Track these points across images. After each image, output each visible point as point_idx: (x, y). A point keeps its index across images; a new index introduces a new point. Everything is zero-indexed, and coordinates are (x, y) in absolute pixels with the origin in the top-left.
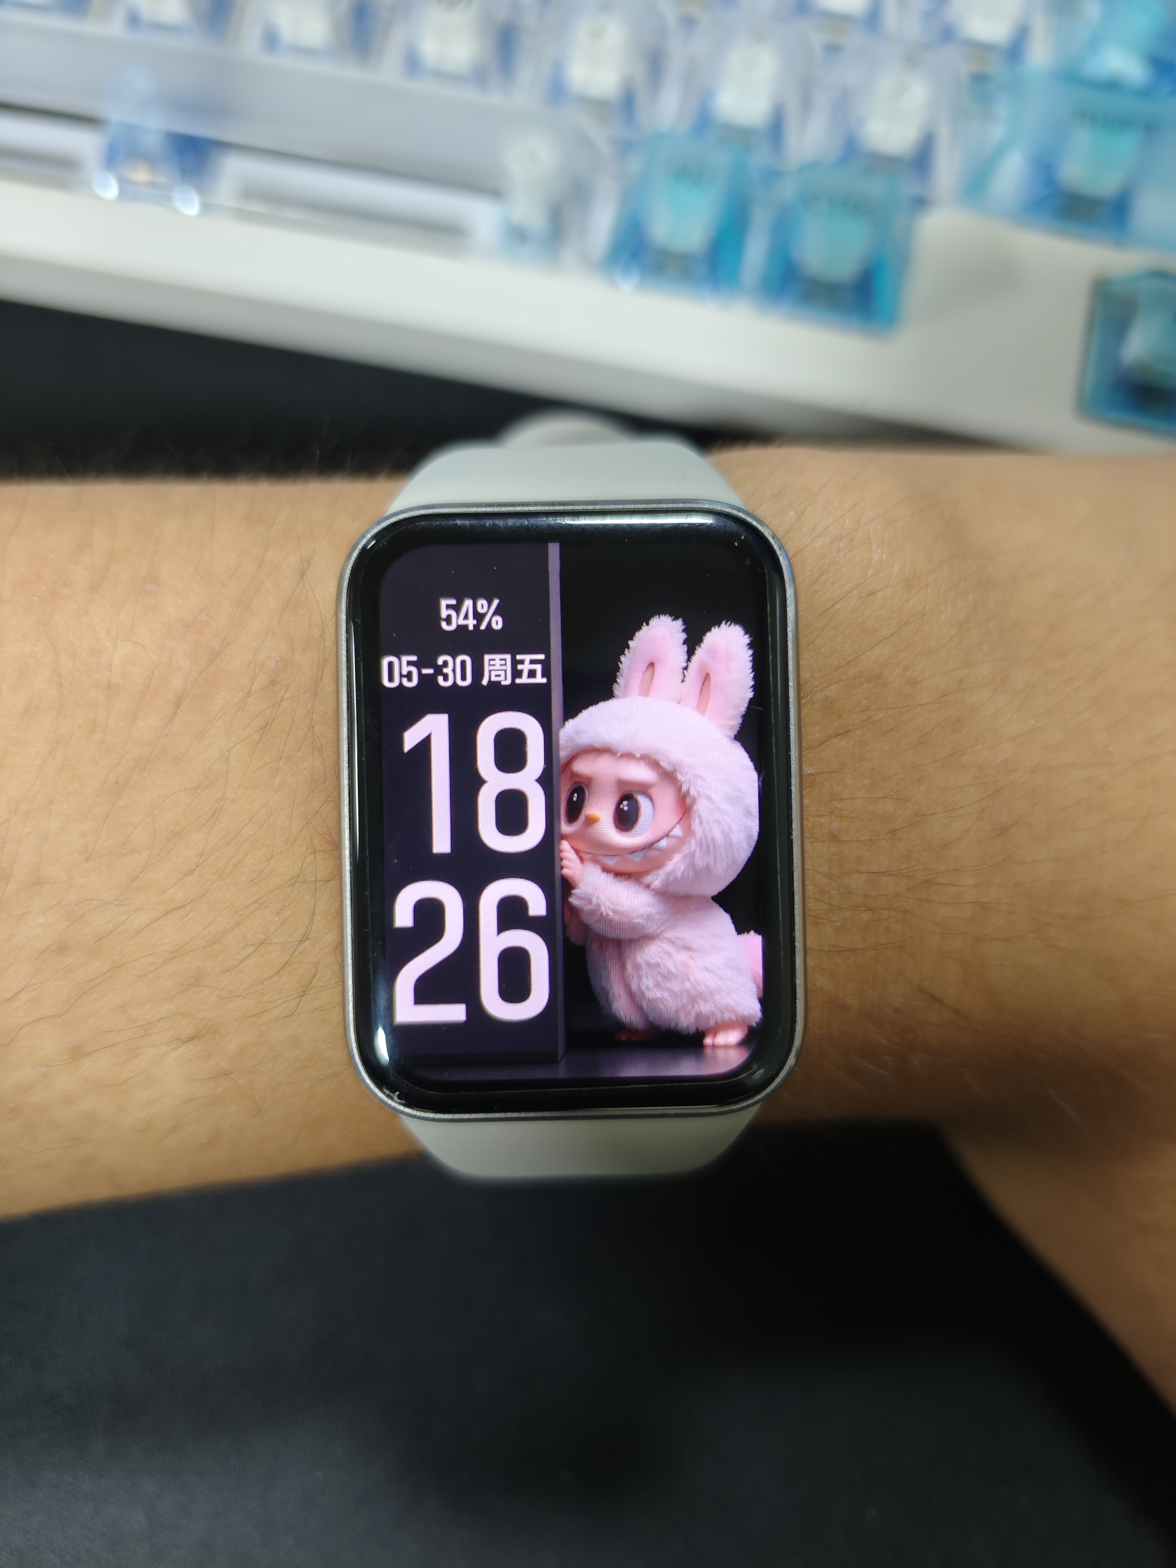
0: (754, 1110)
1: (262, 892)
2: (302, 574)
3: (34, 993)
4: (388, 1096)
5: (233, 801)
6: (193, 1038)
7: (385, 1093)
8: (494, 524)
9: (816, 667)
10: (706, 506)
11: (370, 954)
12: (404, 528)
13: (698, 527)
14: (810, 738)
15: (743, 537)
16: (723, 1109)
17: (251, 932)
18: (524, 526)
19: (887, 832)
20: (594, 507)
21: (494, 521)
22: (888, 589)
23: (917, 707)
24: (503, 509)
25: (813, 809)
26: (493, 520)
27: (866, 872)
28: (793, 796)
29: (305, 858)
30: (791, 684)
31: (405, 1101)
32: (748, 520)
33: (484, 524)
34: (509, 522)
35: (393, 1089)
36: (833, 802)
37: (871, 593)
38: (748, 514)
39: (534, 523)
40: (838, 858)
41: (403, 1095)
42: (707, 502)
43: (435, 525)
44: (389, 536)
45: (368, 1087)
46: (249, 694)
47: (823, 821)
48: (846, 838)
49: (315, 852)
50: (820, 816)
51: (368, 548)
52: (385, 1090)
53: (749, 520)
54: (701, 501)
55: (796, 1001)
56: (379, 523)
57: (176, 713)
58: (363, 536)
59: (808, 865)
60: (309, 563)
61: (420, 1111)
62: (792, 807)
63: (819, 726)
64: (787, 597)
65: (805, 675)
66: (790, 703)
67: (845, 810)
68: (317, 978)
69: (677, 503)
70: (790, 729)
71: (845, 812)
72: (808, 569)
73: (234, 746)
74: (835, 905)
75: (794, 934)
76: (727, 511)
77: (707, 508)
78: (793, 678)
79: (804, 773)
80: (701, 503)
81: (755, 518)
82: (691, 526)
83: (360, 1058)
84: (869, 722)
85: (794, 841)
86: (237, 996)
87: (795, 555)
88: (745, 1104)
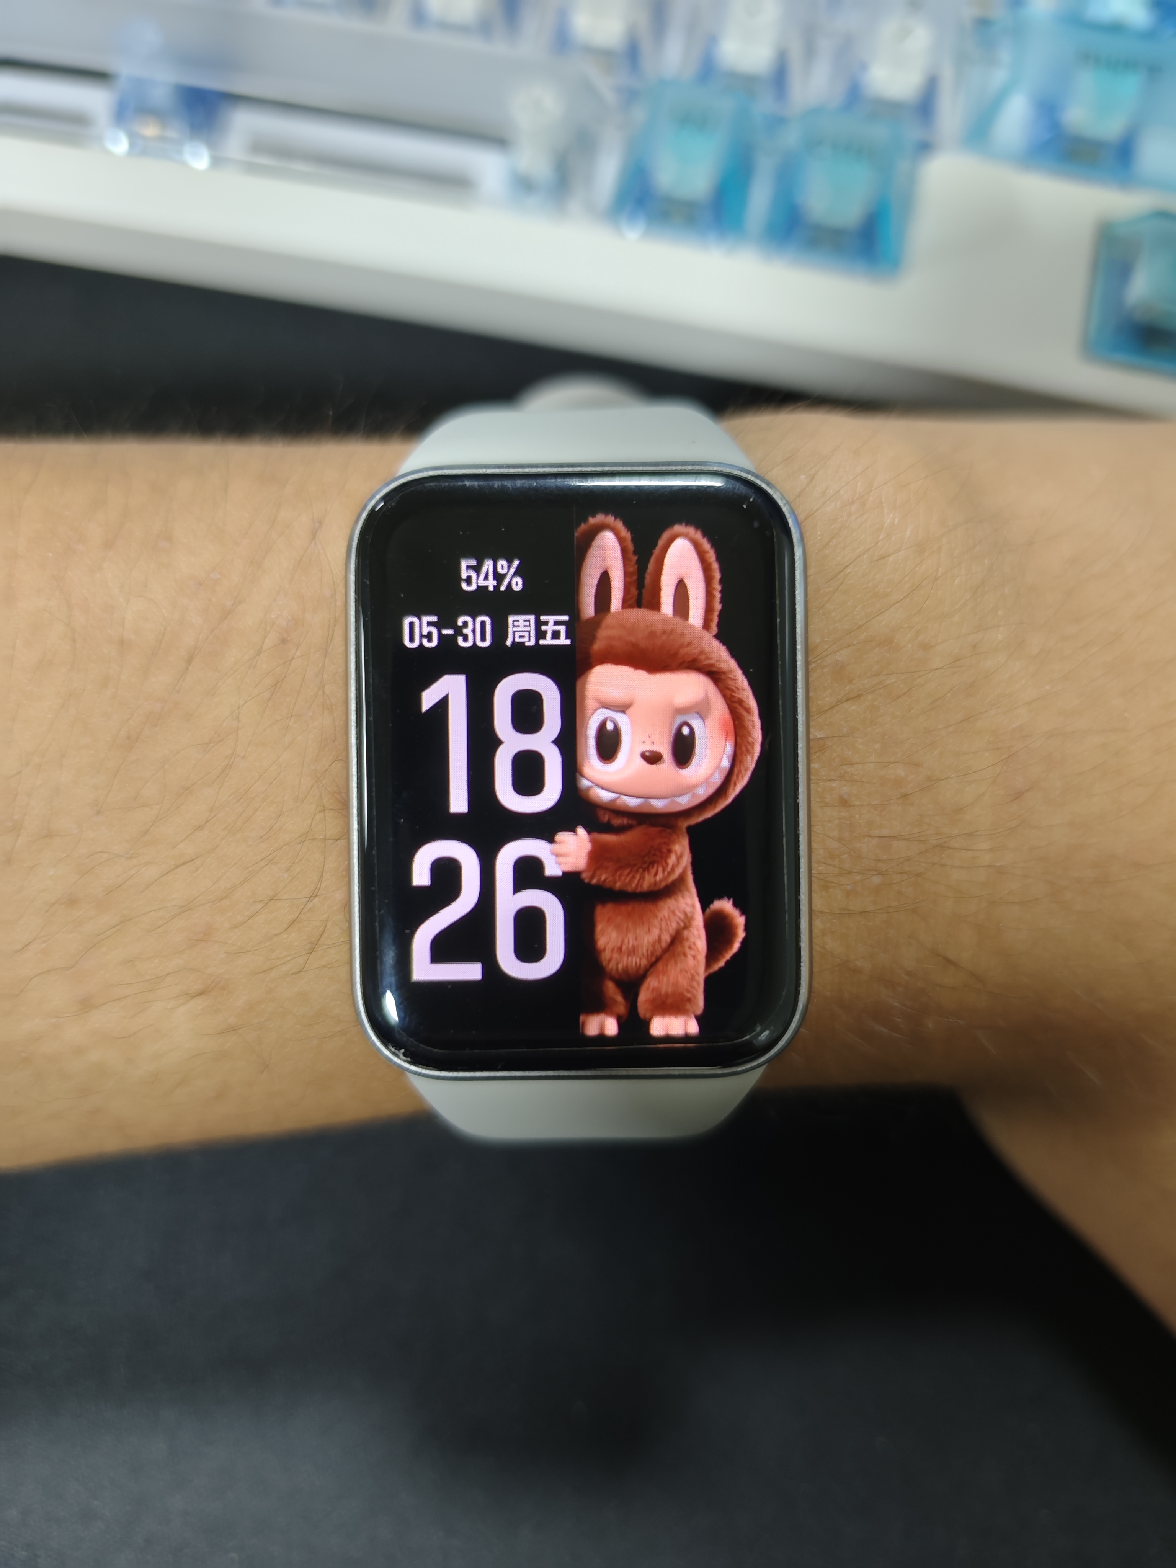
0: (759, 1073)
1: (272, 848)
2: (314, 534)
3: (44, 945)
4: (393, 1053)
5: (244, 757)
6: (200, 994)
7: (390, 1051)
8: (502, 485)
9: (826, 631)
10: (715, 469)
11: (377, 912)
12: (413, 489)
13: (706, 490)
14: (819, 702)
15: (751, 500)
16: (726, 1071)
17: (260, 888)
18: (534, 488)
19: (899, 796)
20: (603, 468)
21: (503, 482)
22: (901, 553)
23: (929, 673)
24: (512, 471)
25: (823, 773)
26: (501, 481)
27: (877, 837)
28: (800, 759)
29: (315, 815)
30: (798, 647)
31: (411, 1058)
32: (757, 482)
33: (493, 485)
34: (518, 483)
35: (398, 1046)
36: (844, 766)
37: (882, 558)
38: (757, 476)
39: (542, 484)
40: (848, 822)
41: (408, 1053)
42: (716, 464)
43: (443, 486)
44: (397, 497)
45: (374, 1044)
46: (259, 652)
47: (833, 785)
48: (858, 803)
49: (324, 810)
50: (829, 780)
51: (377, 510)
52: (391, 1047)
53: (759, 482)
54: (710, 464)
55: (800, 965)
56: (388, 484)
57: (188, 669)
58: (373, 497)
59: (816, 829)
60: (320, 523)
61: (426, 1069)
62: (798, 771)
63: (829, 691)
64: (796, 560)
65: (815, 639)
66: (798, 666)
67: (856, 775)
68: (326, 935)
69: (686, 466)
70: (797, 693)
71: (855, 777)
72: (819, 533)
73: (246, 703)
74: (845, 869)
75: (799, 897)
76: (736, 473)
77: (716, 471)
78: (801, 642)
79: (811, 737)
80: (710, 466)
81: (763, 480)
82: (700, 488)
83: (366, 1016)
84: (881, 687)
85: (800, 805)
86: (245, 952)
87: (806, 519)
88: (748, 1066)
